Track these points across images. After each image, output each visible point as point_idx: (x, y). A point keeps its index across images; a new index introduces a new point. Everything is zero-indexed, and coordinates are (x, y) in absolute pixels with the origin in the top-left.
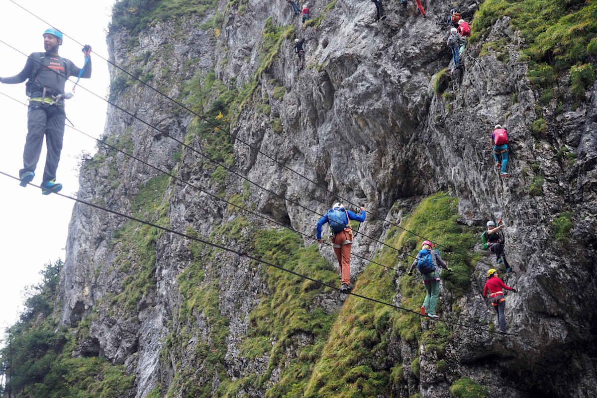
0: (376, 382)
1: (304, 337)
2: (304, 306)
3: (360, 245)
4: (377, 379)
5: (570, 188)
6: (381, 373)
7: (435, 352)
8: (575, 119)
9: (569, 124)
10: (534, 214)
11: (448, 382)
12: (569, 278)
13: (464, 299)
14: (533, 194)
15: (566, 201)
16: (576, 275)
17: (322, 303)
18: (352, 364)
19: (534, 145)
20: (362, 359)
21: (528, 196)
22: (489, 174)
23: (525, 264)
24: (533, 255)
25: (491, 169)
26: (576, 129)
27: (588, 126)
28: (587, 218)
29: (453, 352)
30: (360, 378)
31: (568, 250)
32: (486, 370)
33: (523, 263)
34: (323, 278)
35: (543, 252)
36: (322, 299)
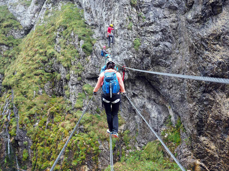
0: (47, 77)
1: (5, 47)
2: (4, 33)
3: (31, 13)
4: (48, 75)
5: (141, 30)
6: (49, 74)
7: (77, 74)
8: (147, 3)
9: (144, 4)
10: (128, 37)
11: (81, 85)
12: (135, 61)
13: (90, 57)
14: (128, 29)
15: (138, 34)
16: (137, 61)
17: (13, 33)
18: (36, 69)
19: (131, 9)
20: (41, 67)
21: (127, 29)
22: (109, 13)
23: (120, 53)
24: (124, 51)
25: (110, 12)
26: (147, 7)
27: (152, 8)
28: (146, 43)
29: (84, 75)
30: (41, 75)
31: (137, 52)
32: (95, 82)
33: (119, 52)
34: (13, 23)
35: (128, 51)
36: (12, 32)
